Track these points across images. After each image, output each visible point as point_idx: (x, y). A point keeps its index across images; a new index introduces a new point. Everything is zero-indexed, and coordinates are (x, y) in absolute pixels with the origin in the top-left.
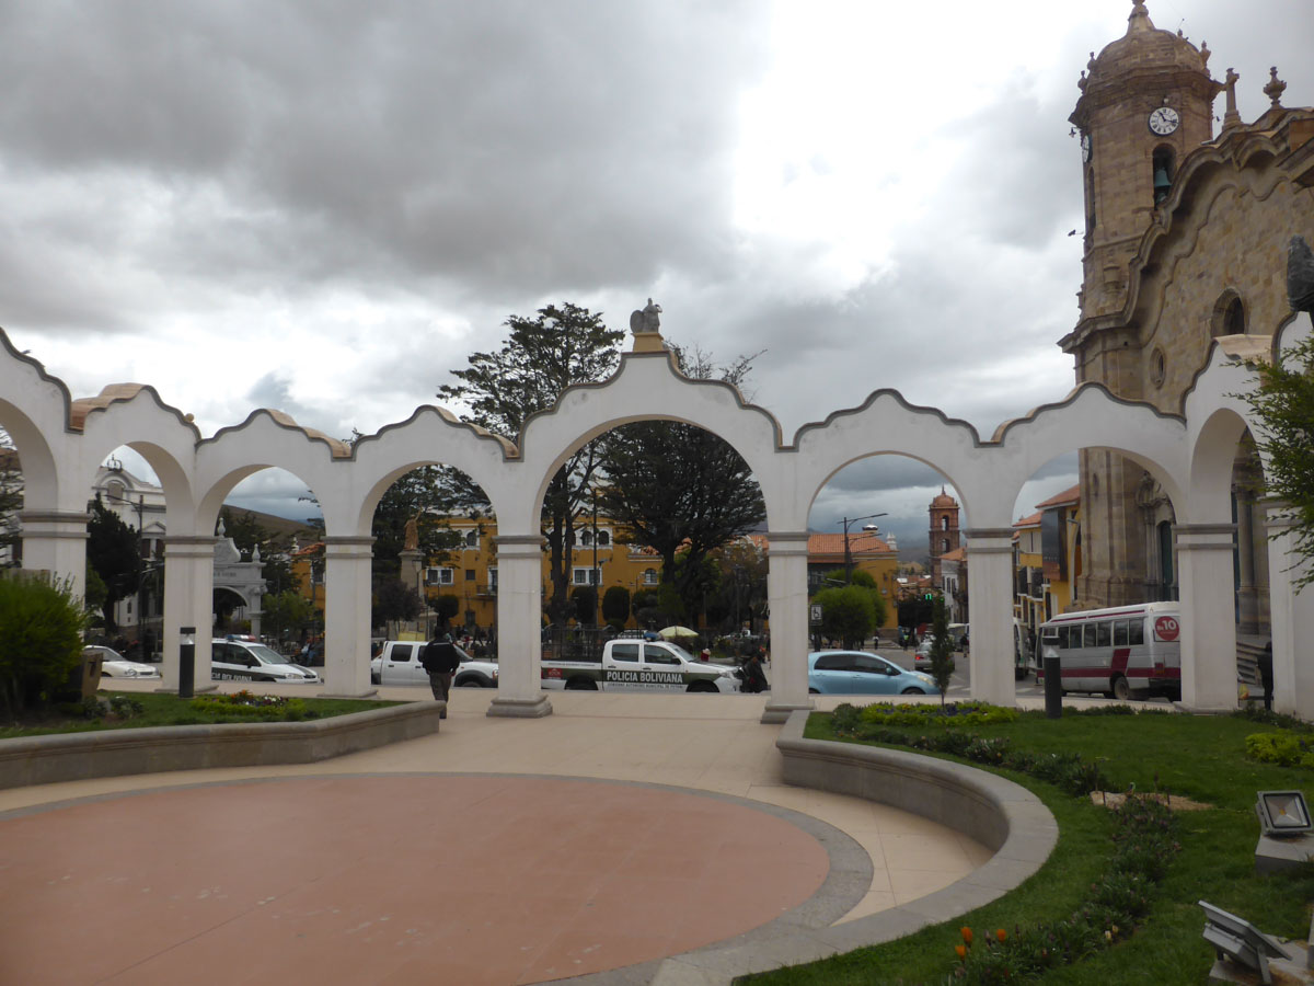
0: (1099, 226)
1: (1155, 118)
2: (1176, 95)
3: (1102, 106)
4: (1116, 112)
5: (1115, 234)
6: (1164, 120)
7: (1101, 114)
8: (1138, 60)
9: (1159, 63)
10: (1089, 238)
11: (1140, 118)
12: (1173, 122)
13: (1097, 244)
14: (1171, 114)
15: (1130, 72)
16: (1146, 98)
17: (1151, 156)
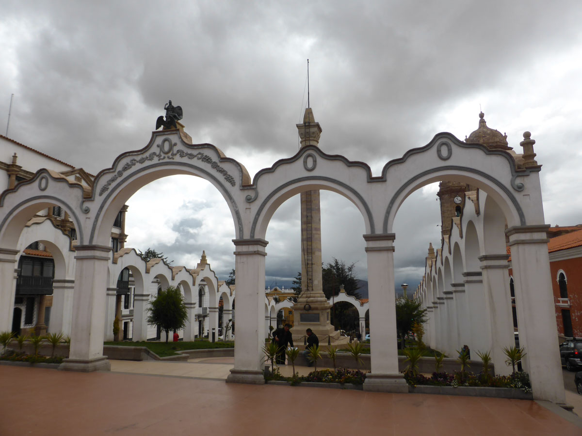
0: (444, 225)
1: (455, 199)
2: (460, 193)
3: (443, 195)
4: (446, 196)
5: (447, 227)
6: (458, 200)
7: (443, 196)
8: (451, 185)
9: (456, 185)
10: (442, 226)
11: (452, 199)
12: (460, 201)
13: (444, 229)
14: (460, 198)
15: (449, 187)
16: (453, 194)
17: (455, 209)
